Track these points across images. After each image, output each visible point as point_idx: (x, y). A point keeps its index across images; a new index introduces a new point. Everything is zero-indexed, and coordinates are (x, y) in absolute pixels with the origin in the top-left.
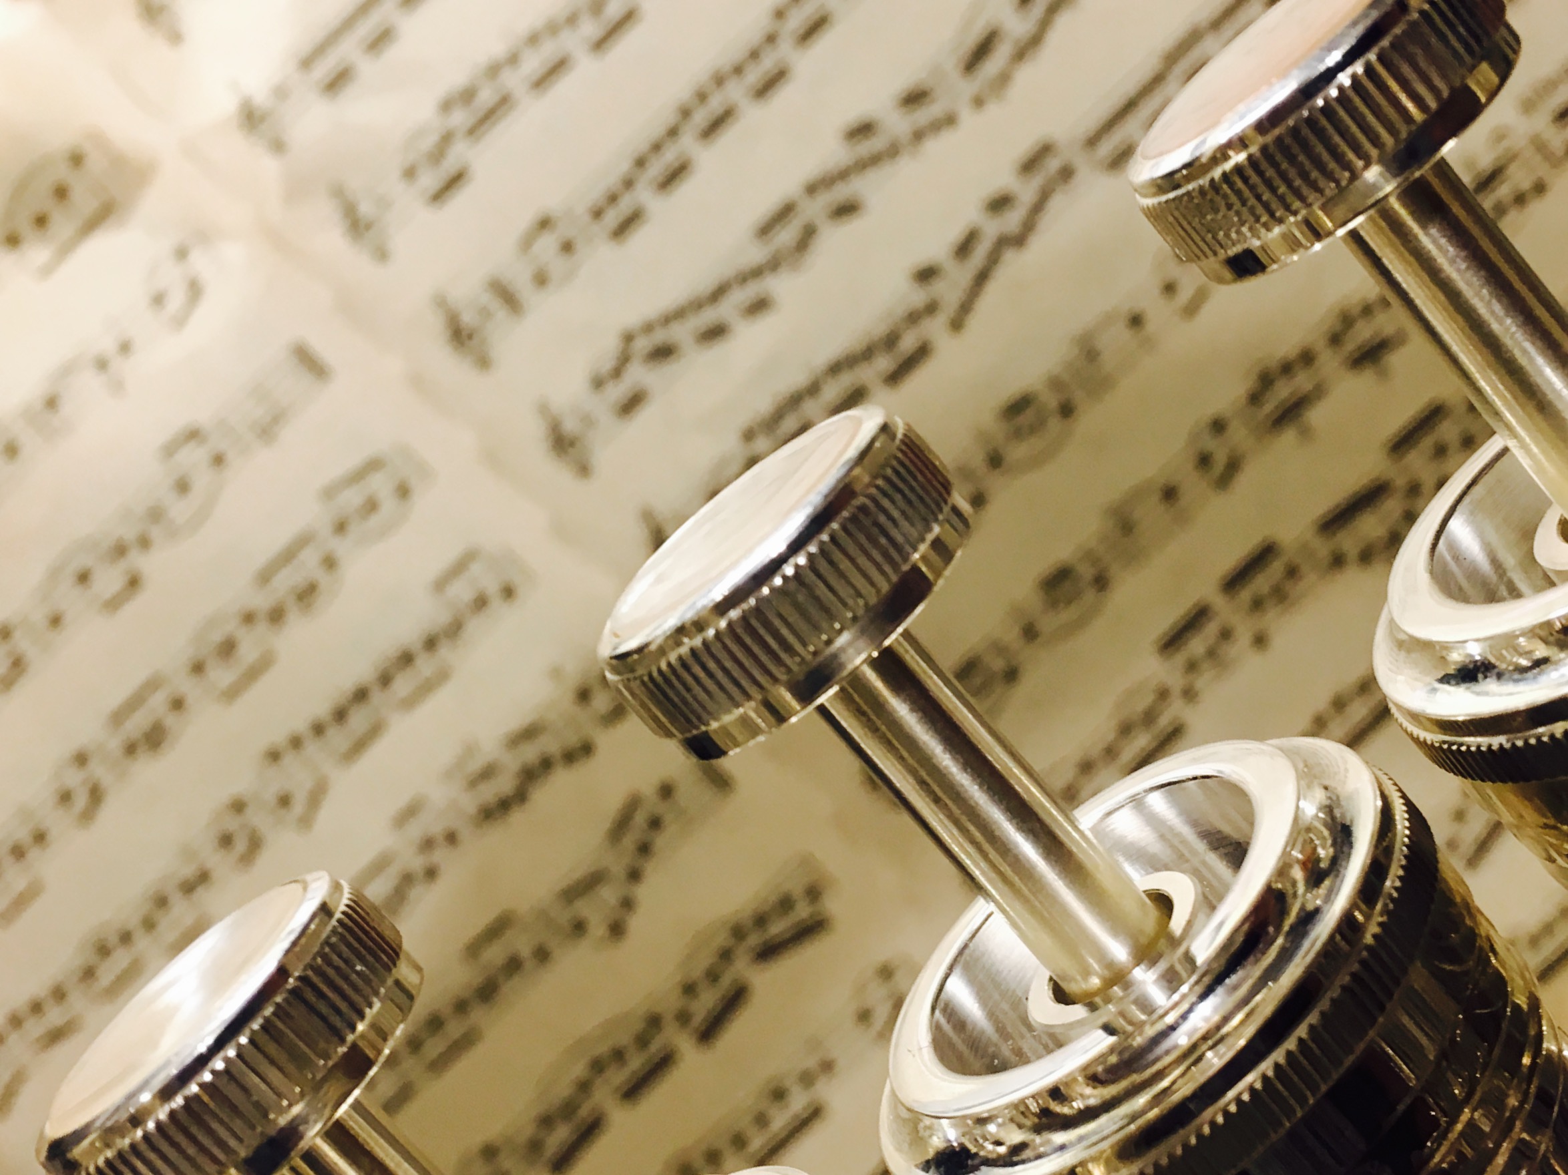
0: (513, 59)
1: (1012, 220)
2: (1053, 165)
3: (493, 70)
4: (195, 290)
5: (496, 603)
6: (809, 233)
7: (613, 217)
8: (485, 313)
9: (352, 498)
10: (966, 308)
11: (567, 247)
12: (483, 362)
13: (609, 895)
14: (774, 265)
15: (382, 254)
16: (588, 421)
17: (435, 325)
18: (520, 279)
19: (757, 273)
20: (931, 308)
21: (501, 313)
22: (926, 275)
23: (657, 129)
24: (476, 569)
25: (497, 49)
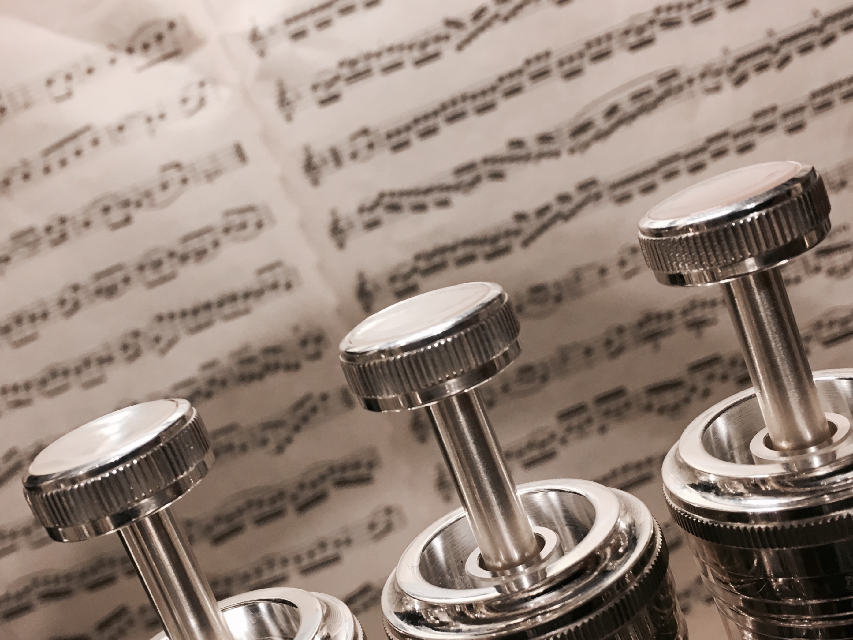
0: (378, 55)
1: (567, 207)
2: (594, 190)
3: (368, 56)
4: (202, 102)
5: (281, 288)
6: (477, 180)
7: (395, 140)
8: (324, 161)
9: (236, 219)
10: (532, 238)
11: (371, 146)
12: (315, 182)
13: (283, 433)
14: (457, 188)
15: (289, 118)
16: (351, 225)
17: (301, 158)
18: (345, 152)
19: (447, 188)
20: (517, 233)
21: (331, 164)
22: (520, 217)
23: (429, 109)
24: (278, 270)
25: (374, 48)
